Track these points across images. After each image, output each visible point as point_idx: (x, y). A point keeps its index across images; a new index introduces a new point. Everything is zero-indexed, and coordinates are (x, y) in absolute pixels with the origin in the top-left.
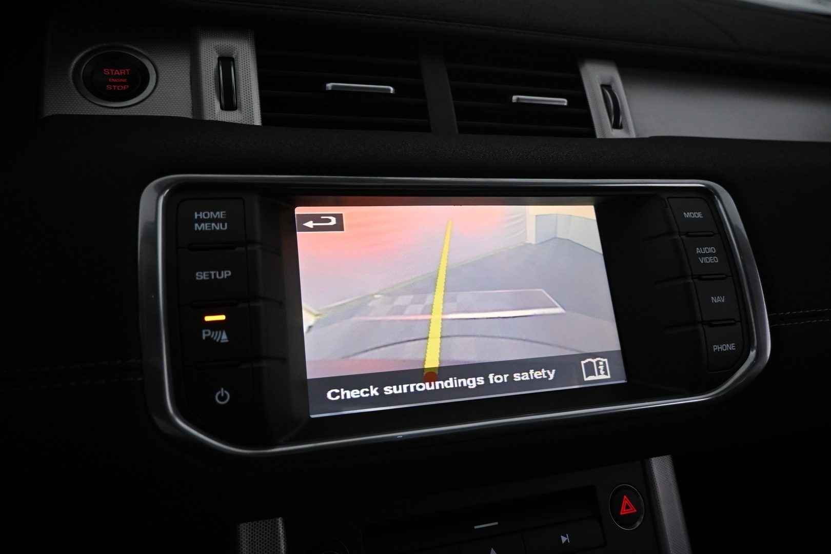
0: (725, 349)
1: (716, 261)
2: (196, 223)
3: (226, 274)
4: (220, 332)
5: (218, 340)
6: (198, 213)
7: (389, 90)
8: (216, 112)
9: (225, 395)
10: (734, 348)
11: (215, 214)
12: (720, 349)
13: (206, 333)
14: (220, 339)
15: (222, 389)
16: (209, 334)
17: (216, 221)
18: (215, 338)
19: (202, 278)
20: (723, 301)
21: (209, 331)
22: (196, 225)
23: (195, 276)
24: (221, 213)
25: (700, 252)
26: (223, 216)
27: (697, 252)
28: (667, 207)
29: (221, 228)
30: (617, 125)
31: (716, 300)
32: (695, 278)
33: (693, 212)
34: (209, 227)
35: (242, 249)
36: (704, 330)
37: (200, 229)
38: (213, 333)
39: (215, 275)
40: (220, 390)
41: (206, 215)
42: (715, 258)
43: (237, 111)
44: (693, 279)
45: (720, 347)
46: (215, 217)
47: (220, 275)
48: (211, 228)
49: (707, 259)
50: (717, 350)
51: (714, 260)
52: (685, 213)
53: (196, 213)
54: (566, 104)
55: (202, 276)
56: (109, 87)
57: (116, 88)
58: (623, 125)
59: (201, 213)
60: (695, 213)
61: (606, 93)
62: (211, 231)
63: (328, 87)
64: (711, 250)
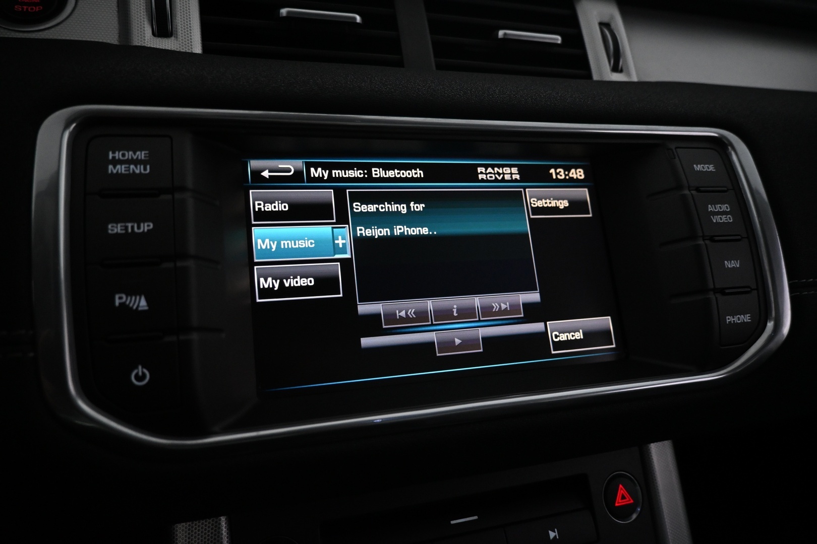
0: (739, 320)
1: (730, 220)
2: (111, 164)
3: (146, 227)
4: (138, 298)
5: (135, 307)
6: (114, 153)
7: (355, 19)
8: (146, 38)
9: (144, 375)
10: (749, 319)
11: (135, 154)
12: (734, 321)
13: (120, 298)
14: (138, 306)
15: (140, 367)
16: (124, 300)
17: (136, 162)
18: (131, 305)
19: (115, 231)
20: (738, 266)
21: (124, 296)
22: (111, 167)
23: (107, 229)
24: (143, 153)
25: (712, 209)
26: (145, 157)
27: (709, 210)
28: (675, 158)
29: (142, 171)
30: (616, 69)
31: (730, 264)
32: (707, 240)
33: (705, 164)
34: (126, 169)
35: (169, 197)
36: (716, 298)
37: (115, 171)
38: (129, 298)
39: (133, 227)
40: (137, 368)
41: (123, 155)
42: (729, 217)
43: (173, 38)
44: (704, 240)
45: (734, 318)
46: (135, 157)
47: (139, 228)
48: (129, 170)
49: (721, 218)
50: (731, 322)
51: (729, 219)
52: (695, 166)
53: (111, 153)
54: (559, 42)
55: (116, 229)
56: (18, 8)
57: (27, 9)
58: (624, 69)
59: (117, 153)
60: (706, 166)
61: (605, 32)
62: (130, 174)
63: (282, 13)
64: (725, 207)
